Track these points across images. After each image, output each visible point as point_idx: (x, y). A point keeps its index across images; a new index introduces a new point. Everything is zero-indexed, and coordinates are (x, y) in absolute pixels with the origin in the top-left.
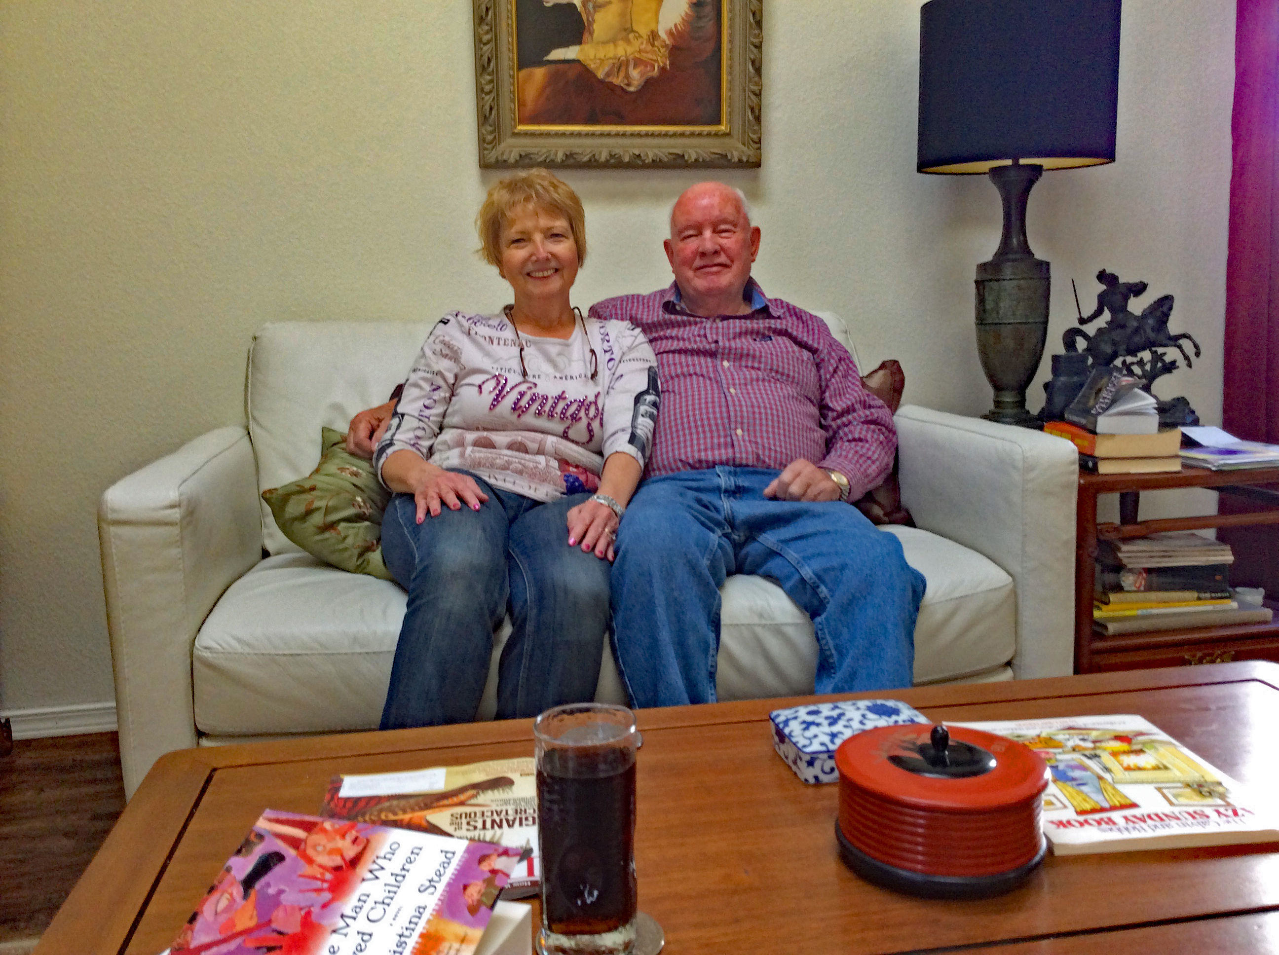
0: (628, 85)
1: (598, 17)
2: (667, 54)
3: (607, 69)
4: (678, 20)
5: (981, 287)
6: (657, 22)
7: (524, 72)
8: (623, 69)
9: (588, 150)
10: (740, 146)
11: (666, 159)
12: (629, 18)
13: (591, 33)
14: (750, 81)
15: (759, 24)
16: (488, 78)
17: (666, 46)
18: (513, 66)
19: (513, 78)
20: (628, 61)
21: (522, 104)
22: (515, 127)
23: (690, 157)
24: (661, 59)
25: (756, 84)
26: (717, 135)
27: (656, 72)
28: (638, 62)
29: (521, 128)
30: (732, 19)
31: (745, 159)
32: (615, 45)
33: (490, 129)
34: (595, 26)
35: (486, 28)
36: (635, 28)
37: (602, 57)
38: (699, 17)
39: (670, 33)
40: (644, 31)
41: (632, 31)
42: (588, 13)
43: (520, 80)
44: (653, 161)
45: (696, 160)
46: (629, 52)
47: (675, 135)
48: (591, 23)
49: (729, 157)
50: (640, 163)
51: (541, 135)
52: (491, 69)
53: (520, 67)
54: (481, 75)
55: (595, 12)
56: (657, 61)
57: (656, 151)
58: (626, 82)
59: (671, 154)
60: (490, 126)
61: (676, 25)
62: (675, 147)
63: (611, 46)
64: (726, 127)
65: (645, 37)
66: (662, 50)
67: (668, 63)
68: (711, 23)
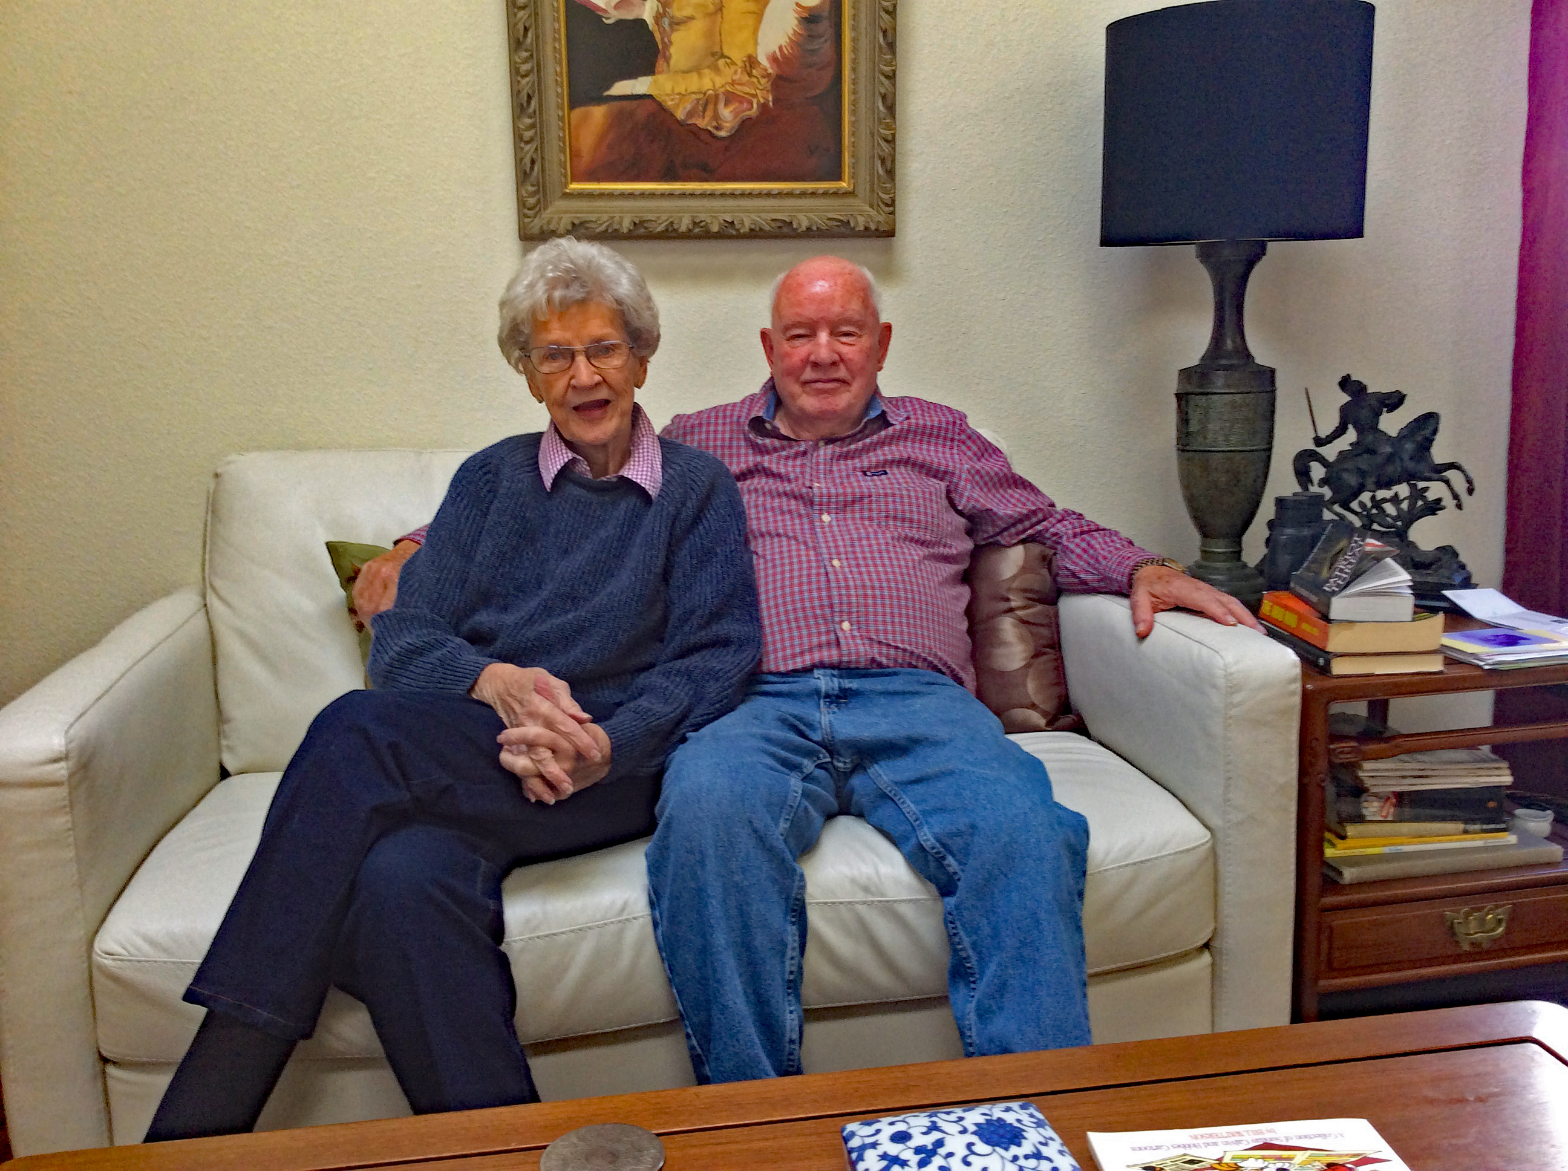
0: (718, 128)
1: (676, 37)
2: (769, 85)
3: (689, 107)
4: (784, 41)
5: (1183, 402)
6: (756, 43)
7: (578, 112)
8: (711, 107)
9: (664, 217)
10: (867, 208)
11: (767, 228)
12: (718, 38)
13: (667, 60)
14: (880, 123)
15: (892, 46)
16: (528, 121)
17: (768, 75)
18: (563, 104)
19: (563, 122)
20: (717, 96)
21: (575, 155)
22: (566, 185)
23: (799, 224)
24: (761, 94)
25: (888, 127)
26: (836, 194)
27: (754, 111)
28: (730, 98)
29: (575, 186)
30: (855, 40)
31: (873, 227)
32: (700, 75)
33: (531, 189)
34: (672, 50)
35: (525, 54)
36: (726, 52)
37: (683, 92)
38: (811, 37)
39: (774, 59)
40: (738, 56)
41: (723, 56)
42: (663, 32)
43: (573, 122)
44: (751, 230)
45: (809, 229)
46: (718, 85)
47: (780, 194)
48: (667, 46)
49: (852, 225)
50: (734, 233)
51: (602, 195)
52: (531, 110)
53: (573, 105)
54: (519, 118)
55: (673, 30)
56: (755, 96)
57: (754, 216)
58: (714, 124)
59: (773, 220)
60: (533, 185)
61: (780, 48)
62: (778, 211)
63: (695, 76)
64: (849, 185)
65: (740, 64)
66: (763, 81)
67: (770, 99)
68: (828, 43)
